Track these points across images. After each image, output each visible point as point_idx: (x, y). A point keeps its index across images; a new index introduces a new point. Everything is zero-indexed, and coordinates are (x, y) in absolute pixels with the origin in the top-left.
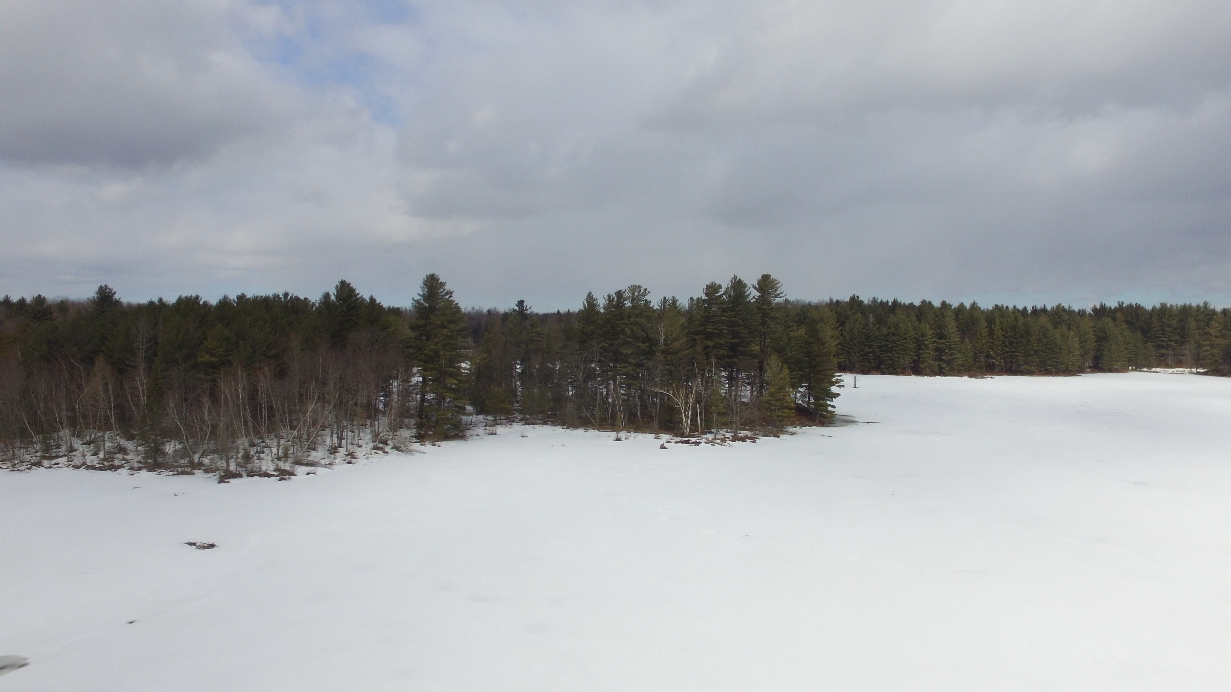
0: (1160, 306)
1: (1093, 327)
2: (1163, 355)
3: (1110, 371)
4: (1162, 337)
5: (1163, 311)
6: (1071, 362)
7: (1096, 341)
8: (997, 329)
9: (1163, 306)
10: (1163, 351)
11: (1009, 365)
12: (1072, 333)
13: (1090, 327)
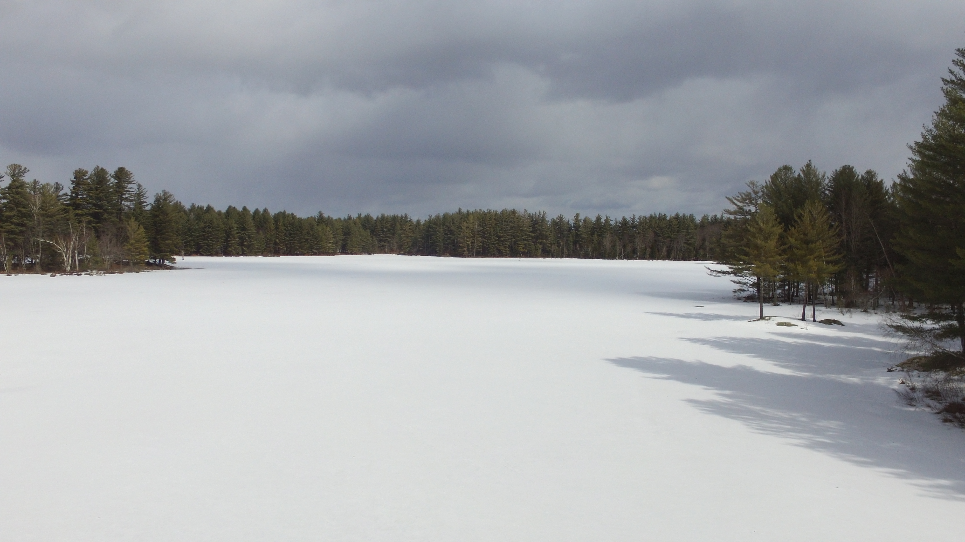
0: (381, 215)
1: (342, 226)
2: (383, 246)
3: (352, 254)
4: (382, 235)
5: (383, 219)
6: (328, 247)
7: (343, 235)
8: (281, 225)
9: (383, 216)
10: (383, 243)
11: (289, 249)
12: (328, 228)
13: (340, 226)
